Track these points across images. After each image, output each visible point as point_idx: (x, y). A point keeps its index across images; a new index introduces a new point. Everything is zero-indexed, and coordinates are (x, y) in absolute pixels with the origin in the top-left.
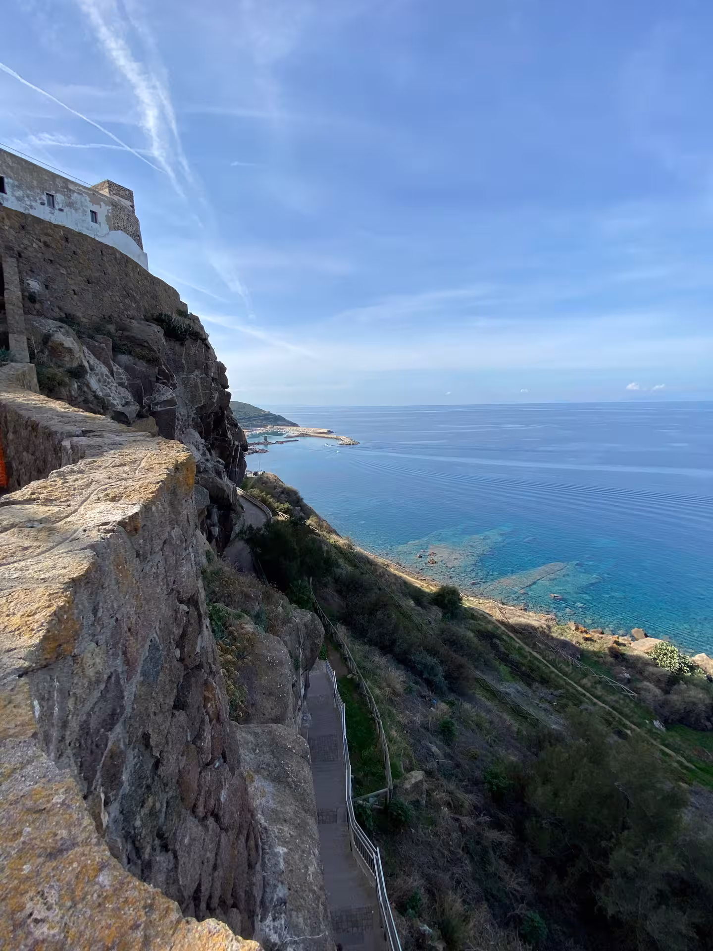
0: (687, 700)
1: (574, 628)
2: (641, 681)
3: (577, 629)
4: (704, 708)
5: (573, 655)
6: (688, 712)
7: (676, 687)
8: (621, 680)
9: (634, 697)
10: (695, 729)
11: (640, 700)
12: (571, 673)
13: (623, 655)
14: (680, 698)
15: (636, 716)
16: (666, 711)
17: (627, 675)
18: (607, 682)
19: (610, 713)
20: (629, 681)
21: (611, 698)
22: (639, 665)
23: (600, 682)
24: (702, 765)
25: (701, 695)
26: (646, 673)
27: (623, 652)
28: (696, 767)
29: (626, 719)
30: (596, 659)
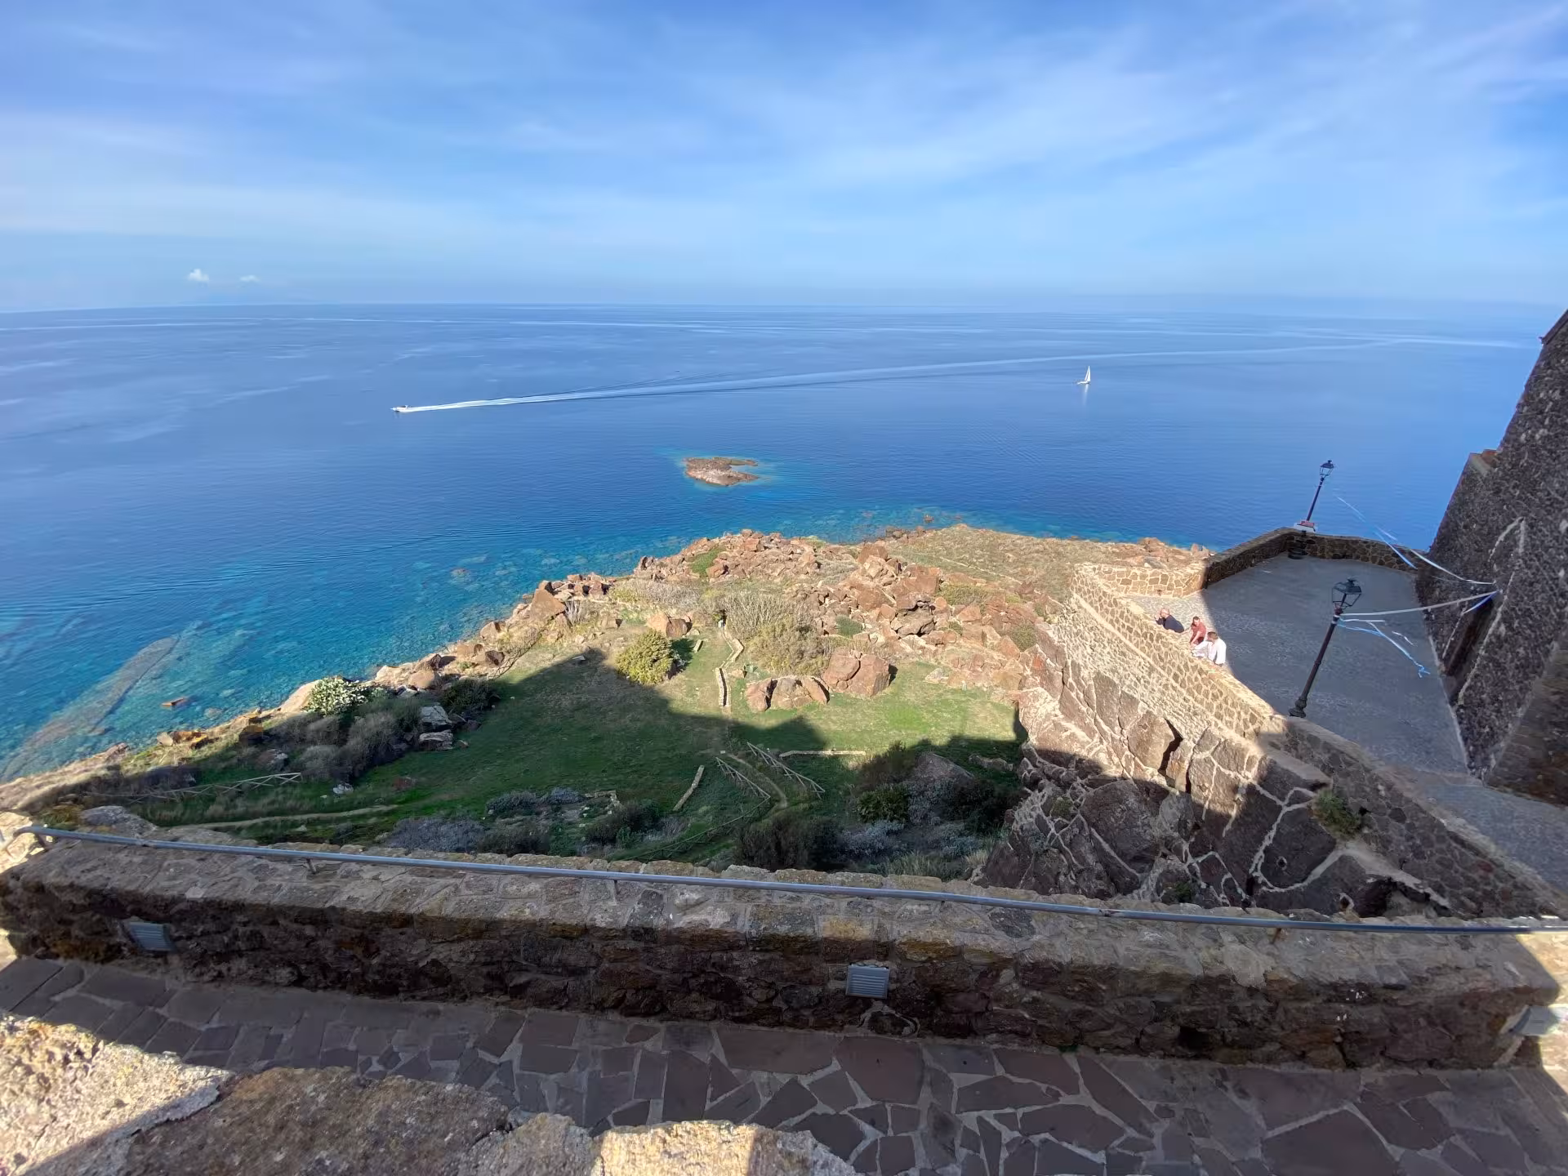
0: (366, 735)
1: (170, 741)
2: (302, 751)
3: (177, 739)
4: (390, 732)
5: (181, 784)
6: (374, 749)
7: (352, 729)
8: (274, 769)
9: (298, 778)
10: (391, 762)
11: (307, 777)
12: (183, 814)
13: (267, 733)
14: (359, 739)
15: (307, 800)
16: (348, 767)
17: (283, 756)
18: (253, 786)
19: (267, 825)
20: (286, 762)
21: (263, 804)
22: (297, 731)
23: (240, 794)
24: (404, 796)
25: (383, 720)
26: (309, 737)
27: (266, 728)
28: (400, 803)
29: (294, 814)
30: (223, 765)
